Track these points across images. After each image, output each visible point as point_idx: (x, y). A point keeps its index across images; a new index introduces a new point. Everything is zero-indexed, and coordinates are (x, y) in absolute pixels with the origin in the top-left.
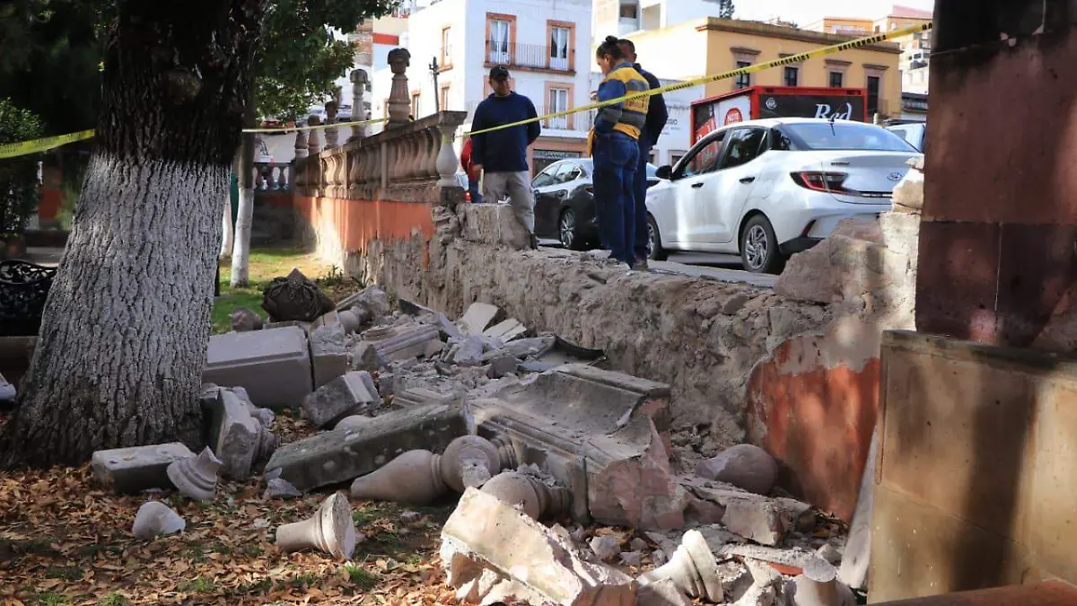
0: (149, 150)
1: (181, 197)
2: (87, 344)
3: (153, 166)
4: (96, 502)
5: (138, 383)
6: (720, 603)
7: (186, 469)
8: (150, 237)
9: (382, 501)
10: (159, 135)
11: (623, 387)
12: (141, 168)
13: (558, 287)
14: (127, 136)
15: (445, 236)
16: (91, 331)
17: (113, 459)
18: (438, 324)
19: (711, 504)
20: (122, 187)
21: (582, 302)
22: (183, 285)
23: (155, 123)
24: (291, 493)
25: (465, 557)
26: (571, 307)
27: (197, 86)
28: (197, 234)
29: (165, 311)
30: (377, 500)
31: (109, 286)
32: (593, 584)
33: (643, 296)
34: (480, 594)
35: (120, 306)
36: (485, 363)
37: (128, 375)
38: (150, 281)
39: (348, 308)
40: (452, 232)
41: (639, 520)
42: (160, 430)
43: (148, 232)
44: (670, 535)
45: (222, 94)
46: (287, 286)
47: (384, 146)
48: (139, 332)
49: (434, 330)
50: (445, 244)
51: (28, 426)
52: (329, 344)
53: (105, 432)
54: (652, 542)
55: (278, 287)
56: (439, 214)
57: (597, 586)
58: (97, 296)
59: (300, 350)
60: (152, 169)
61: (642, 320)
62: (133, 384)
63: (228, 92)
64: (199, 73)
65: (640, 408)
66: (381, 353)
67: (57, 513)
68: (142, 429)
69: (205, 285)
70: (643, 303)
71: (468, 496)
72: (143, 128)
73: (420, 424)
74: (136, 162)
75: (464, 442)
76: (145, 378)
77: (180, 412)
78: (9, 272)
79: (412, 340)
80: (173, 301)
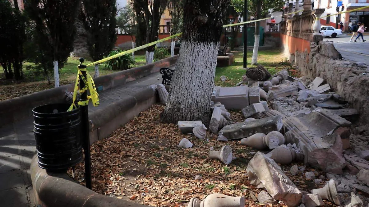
0: (194, 39)
1: (203, 52)
2: (179, 92)
3: (195, 43)
4: (175, 135)
5: (191, 104)
6: (339, 205)
7: (197, 130)
8: (195, 64)
9: (249, 146)
10: (196, 35)
11: (334, 121)
12: (192, 44)
13: (341, 76)
14: (188, 35)
15: (313, 52)
16: (180, 89)
17: (182, 124)
18: (298, 85)
19: (356, 168)
20: (187, 50)
21: (348, 82)
22: (204, 77)
23: (195, 31)
24: (225, 140)
25: (252, 173)
26: (344, 83)
27: (206, 20)
28: (208, 62)
29: (199, 84)
30: (247, 146)
31: (184, 77)
32: (284, 191)
33: (365, 83)
34: (257, 184)
35: (186, 83)
36: (306, 101)
37: (188, 101)
38: (194, 76)
39: (276, 76)
40: (316, 51)
41: (325, 169)
42: (197, 117)
43: (194, 62)
44: (337, 176)
45: (214, 21)
46: (252, 71)
47: (301, 19)
48: (191, 90)
49: (296, 87)
50: (313, 55)
51: (166, 112)
52: (254, 93)
53: (182, 116)
54: (327, 177)
55: (250, 71)
56: (312, 45)
57: (285, 192)
58: (181, 79)
59: (245, 94)
60: (195, 44)
61: (364, 92)
62: (190, 104)
63: (217, 20)
64: (207, 16)
65: (337, 130)
66: (275, 95)
67: (165, 137)
68: (192, 116)
69: (211, 77)
70: (365, 86)
71: (257, 154)
72: (192, 33)
73: (262, 125)
74: (191, 43)
75: (272, 133)
76: (193, 102)
77: (203, 112)
78: (163, 72)
79: (287, 90)
80: (201, 81)
